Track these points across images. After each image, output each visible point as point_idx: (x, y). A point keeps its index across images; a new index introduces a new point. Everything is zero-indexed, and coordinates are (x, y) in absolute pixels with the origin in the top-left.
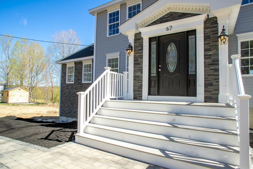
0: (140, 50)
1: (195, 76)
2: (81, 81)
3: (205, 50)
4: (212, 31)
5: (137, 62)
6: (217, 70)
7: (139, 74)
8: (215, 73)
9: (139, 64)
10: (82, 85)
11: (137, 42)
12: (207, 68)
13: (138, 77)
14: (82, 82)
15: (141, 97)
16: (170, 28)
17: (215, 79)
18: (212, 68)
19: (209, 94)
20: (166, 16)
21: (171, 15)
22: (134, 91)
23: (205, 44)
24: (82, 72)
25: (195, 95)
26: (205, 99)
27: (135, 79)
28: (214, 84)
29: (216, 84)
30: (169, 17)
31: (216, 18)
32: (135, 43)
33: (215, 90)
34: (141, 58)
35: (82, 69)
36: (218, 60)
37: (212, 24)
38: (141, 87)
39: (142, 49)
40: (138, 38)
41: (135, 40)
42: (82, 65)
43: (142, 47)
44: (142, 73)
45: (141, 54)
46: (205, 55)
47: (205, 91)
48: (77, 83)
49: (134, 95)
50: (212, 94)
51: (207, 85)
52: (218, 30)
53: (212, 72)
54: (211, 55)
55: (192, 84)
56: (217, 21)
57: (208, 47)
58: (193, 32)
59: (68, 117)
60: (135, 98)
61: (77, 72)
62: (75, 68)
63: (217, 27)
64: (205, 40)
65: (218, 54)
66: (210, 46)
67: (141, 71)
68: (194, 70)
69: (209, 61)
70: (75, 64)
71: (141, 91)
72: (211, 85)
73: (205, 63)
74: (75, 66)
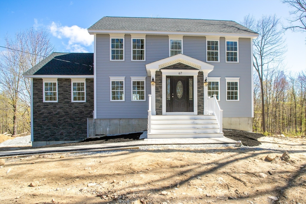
0: (160, 83)
1: (193, 101)
2: (69, 100)
3: (198, 88)
4: (201, 79)
5: (158, 91)
6: (203, 99)
7: (159, 98)
8: (202, 100)
9: (159, 92)
10: (71, 104)
11: (157, 77)
12: (199, 97)
13: (159, 100)
14: (71, 101)
15: (162, 113)
16: (181, 73)
17: (202, 103)
18: (201, 97)
19: (199, 111)
20: (177, 65)
21: (180, 64)
22: (156, 109)
23: (198, 85)
24: (71, 90)
25: (193, 111)
26: (198, 113)
27: (157, 102)
28: (202, 105)
29: (203, 105)
30: (179, 65)
31: (202, 72)
32: (156, 77)
33: (202, 108)
34: (160, 88)
35: (71, 87)
36: (203, 94)
37: (201, 75)
38: (161, 106)
39: (161, 82)
40: (159, 74)
41: (156, 75)
42: (71, 83)
43: (161, 81)
44: (161, 98)
45: (160, 86)
46: (198, 91)
47: (198, 109)
48: (63, 102)
49: (156, 112)
50: (201, 111)
51: (199, 106)
52: (203, 79)
53: (201, 100)
54: (200, 91)
55: (191, 106)
56: (203, 74)
57: (199, 87)
58: (192, 77)
59: (48, 141)
60: (157, 114)
61: (63, 90)
62: (58, 84)
63: (203, 77)
64: (198, 83)
65: (204, 90)
66: (200, 86)
67: (161, 96)
68: (192, 97)
69: (200, 94)
70: (58, 80)
71: (161, 110)
72: (200, 106)
73: (198, 94)
74: (58, 82)
